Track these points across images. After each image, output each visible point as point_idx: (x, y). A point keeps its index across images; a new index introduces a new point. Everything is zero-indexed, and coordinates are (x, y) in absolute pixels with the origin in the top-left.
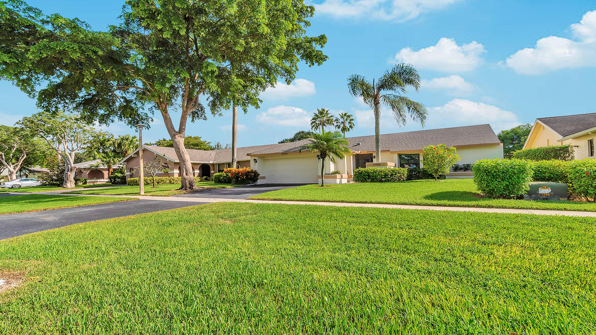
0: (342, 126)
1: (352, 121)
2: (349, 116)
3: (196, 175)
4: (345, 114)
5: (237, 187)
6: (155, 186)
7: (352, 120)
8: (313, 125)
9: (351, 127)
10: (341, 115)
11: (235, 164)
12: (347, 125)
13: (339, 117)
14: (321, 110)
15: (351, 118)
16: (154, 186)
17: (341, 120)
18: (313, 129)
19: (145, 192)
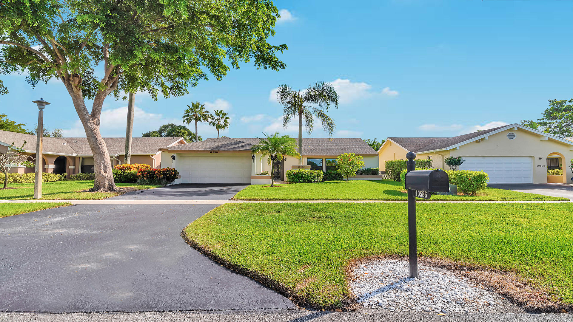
0: (217, 123)
1: (227, 120)
2: (225, 114)
3: (50, 171)
4: (221, 112)
5: (161, 187)
6: (7, 187)
7: (228, 118)
8: (185, 118)
9: (225, 125)
10: (217, 111)
11: (129, 159)
12: (222, 123)
13: (214, 114)
14: (195, 103)
15: (226, 116)
16: (5, 186)
17: (216, 117)
18: (185, 123)
19: (42, 195)
